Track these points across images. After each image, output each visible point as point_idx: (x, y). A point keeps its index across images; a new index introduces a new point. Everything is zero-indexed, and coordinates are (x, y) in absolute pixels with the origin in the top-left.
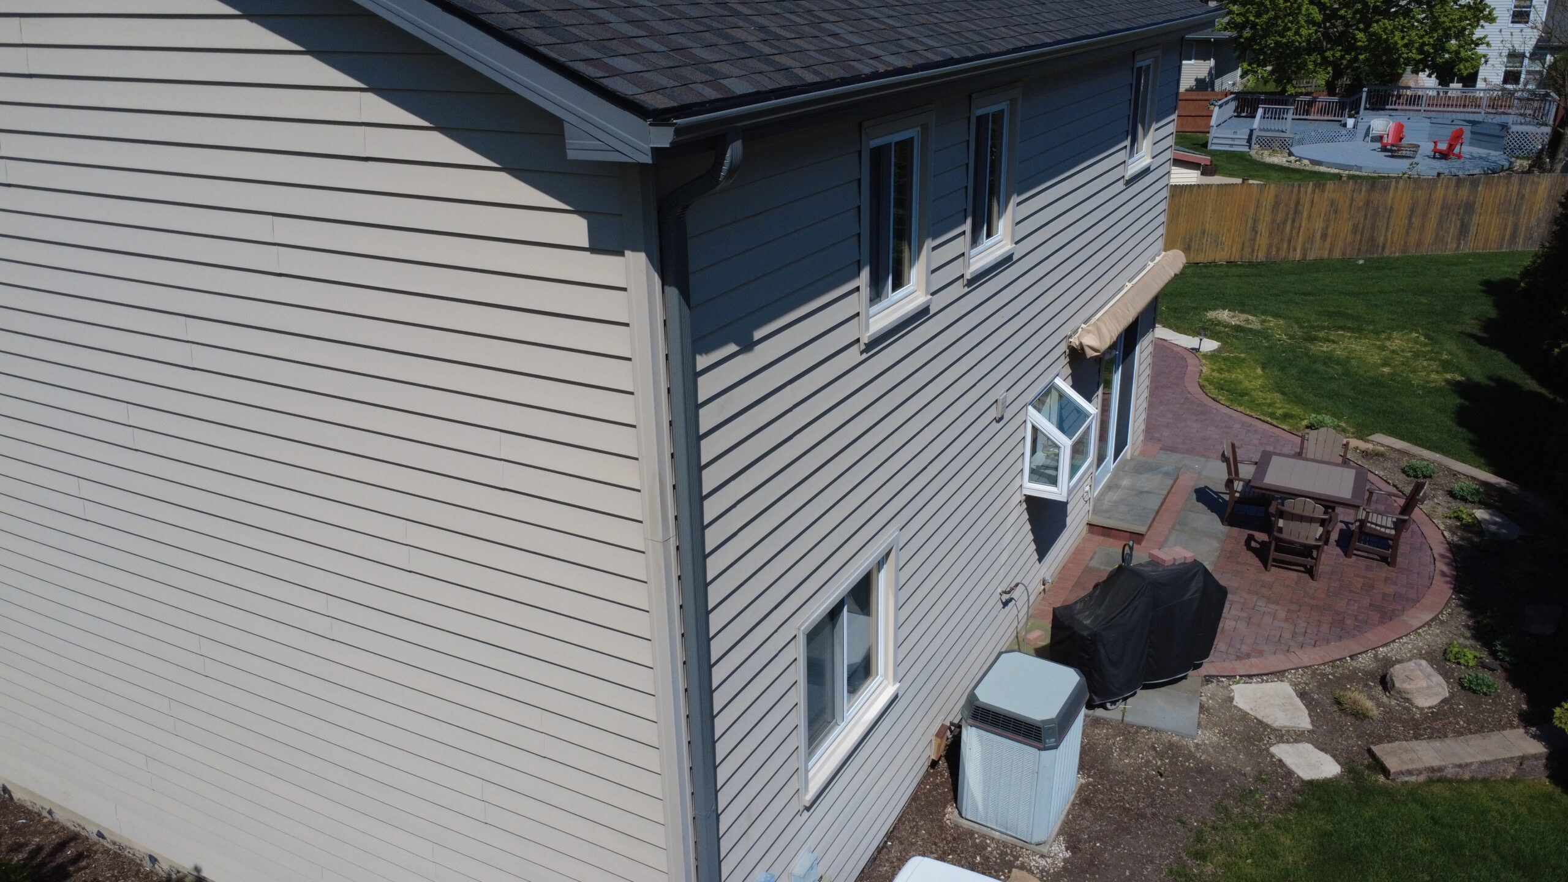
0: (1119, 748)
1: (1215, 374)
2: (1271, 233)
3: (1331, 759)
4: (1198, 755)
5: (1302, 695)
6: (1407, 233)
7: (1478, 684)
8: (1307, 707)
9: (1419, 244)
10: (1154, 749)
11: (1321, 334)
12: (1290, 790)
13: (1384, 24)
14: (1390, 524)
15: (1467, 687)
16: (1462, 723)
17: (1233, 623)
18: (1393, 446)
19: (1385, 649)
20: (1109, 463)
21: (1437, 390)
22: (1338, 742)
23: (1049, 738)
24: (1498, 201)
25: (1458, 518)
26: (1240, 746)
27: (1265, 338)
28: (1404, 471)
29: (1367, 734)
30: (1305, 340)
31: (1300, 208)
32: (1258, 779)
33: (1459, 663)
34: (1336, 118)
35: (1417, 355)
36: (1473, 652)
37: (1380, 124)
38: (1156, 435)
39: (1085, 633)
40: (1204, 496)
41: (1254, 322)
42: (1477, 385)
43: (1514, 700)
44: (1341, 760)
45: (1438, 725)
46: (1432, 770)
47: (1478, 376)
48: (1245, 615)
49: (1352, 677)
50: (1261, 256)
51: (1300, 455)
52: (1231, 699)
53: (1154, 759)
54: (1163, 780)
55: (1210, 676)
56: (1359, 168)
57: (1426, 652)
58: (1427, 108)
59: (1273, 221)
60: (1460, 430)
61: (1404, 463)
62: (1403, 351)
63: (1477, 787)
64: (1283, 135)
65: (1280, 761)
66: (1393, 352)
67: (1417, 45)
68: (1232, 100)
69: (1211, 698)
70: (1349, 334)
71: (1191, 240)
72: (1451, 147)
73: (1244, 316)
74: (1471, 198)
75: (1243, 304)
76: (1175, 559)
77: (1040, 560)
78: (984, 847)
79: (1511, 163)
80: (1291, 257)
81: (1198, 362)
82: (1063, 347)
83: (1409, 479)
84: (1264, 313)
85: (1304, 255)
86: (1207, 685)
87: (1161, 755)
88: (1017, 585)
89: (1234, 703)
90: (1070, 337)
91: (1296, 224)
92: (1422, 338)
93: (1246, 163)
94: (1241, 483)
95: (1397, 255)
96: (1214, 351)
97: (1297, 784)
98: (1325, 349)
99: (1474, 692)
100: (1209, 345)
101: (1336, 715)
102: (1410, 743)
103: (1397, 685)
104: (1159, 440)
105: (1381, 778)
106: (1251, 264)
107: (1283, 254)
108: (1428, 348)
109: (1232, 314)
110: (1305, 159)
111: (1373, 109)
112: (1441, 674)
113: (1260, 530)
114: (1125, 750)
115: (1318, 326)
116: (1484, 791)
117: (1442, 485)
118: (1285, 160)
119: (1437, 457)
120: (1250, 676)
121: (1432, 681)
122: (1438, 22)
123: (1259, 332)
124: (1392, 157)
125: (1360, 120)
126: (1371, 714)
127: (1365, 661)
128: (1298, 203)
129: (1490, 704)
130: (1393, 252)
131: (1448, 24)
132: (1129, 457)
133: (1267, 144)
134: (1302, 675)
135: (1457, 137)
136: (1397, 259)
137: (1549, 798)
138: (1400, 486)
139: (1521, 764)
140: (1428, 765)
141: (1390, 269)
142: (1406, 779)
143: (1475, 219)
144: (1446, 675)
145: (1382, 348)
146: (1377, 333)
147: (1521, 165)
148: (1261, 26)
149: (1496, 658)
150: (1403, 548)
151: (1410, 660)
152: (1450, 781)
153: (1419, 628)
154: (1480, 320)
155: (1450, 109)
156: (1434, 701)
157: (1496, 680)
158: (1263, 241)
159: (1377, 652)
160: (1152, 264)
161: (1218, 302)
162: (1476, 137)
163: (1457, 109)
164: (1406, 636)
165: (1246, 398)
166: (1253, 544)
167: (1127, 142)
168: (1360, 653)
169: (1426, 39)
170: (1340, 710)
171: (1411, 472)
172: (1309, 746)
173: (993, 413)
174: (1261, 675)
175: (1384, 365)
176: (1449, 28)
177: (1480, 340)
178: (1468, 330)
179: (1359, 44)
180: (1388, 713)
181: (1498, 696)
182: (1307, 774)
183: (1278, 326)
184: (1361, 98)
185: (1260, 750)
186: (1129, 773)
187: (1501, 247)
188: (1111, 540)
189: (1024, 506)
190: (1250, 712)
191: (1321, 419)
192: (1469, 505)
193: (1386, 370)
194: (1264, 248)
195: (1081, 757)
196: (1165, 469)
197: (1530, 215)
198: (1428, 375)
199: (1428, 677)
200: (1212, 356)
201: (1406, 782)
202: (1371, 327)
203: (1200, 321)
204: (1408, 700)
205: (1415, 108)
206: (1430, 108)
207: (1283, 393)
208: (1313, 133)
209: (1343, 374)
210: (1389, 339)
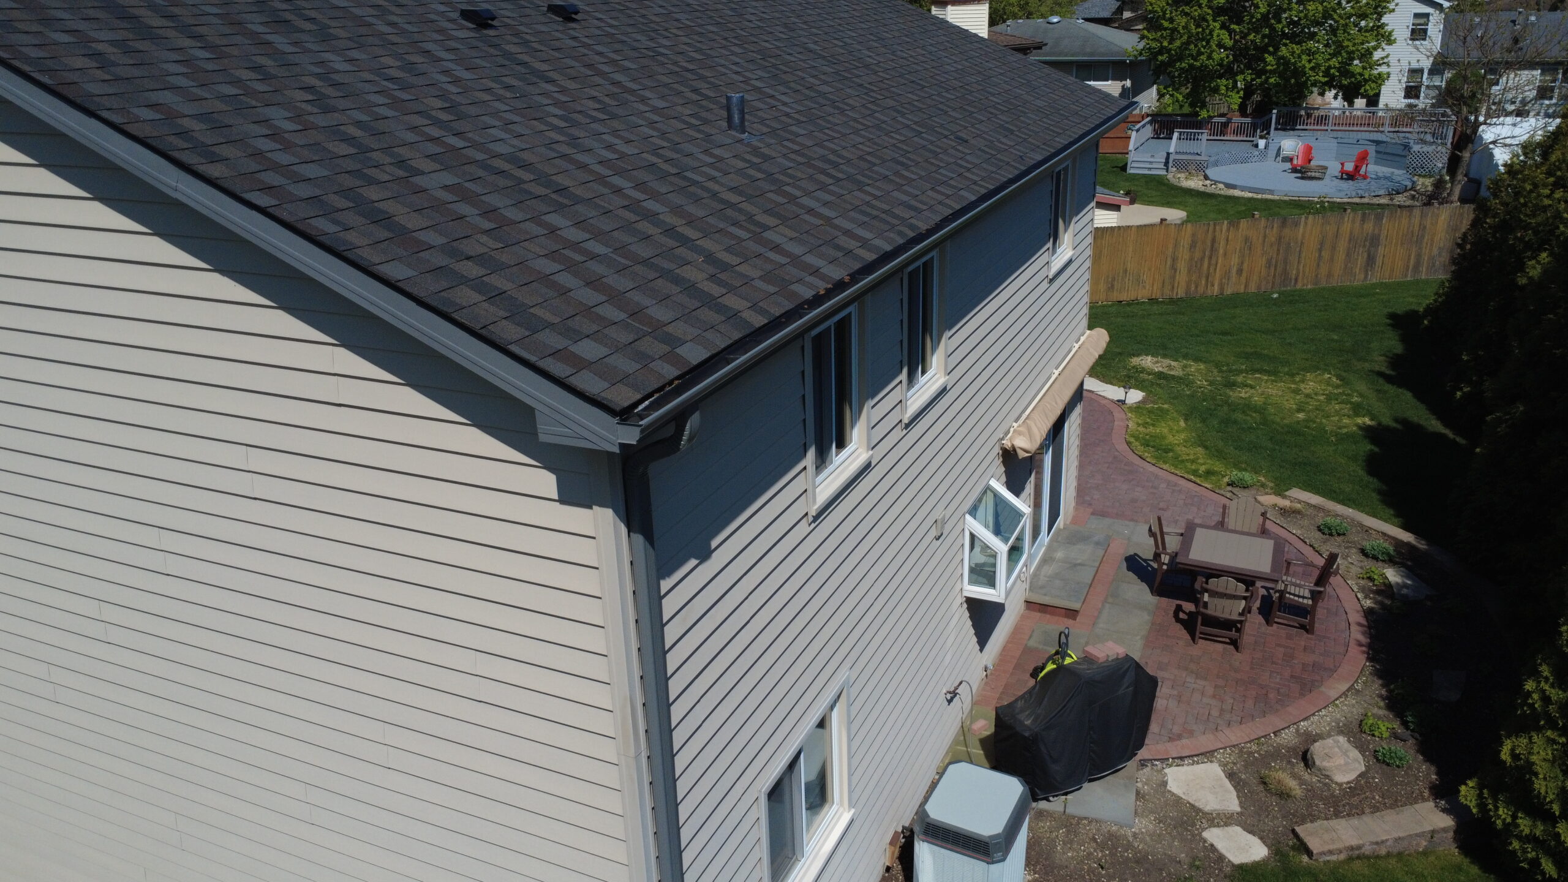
0: (1063, 841)
1: (1141, 429)
2: (1189, 271)
3: (1259, 841)
4: (1136, 845)
5: (1231, 776)
6: (1318, 265)
7: (1391, 758)
8: (1235, 787)
9: (1329, 275)
10: (1095, 840)
11: (1240, 379)
12: (1223, 875)
13: (1293, 48)
14: (1307, 594)
15: (1380, 760)
16: (1377, 797)
17: (1165, 702)
18: (1309, 501)
19: (1306, 723)
20: (1044, 538)
21: (1349, 436)
22: (1265, 823)
23: (996, 852)
24: (1401, 233)
25: (1370, 579)
26: (1175, 833)
27: (1187, 386)
28: (1319, 529)
29: (1291, 814)
30: (1225, 386)
31: (1216, 245)
32: (1192, 865)
33: (1373, 735)
34: (1248, 139)
35: (1330, 398)
36: (1386, 724)
37: (1290, 144)
38: (1087, 498)
39: (1027, 734)
40: (1134, 564)
41: (1175, 367)
42: (1387, 429)
43: (1426, 773)
44: (1269, 842)
45: (1355, 800)
46: (1352, 848)
47: (1387, 421)
48: (1175, 693)
49: (1276, 754)
50: (1181, 293)
51: (1221, 525)
52: (1165, 784)
53: (1095, 851)
54: (1104, 872)
55: (1144, 760)
56: (1271, 192)
57: (1344, 725)
58: (1333, 128)
59: (1191, 259)
60: (1371, 479)
61: (1320, 521)
62: (1316, 394)
63: (1393, 861)
64: (1198, 158)
65: (1212, 845)
66: (1308, 396)
67: (1323, 68)
68: (1149, 122)
69: (1146, 784)
70: (1266, 378)
71: (1114, 279)
72: (1357, 168)
73: (1167, 362)
74: (1376, 232)
75: (1164, 347)
76: (1108, 656)
77: (981, 650)
79: (1414, 183)
80: (1209, 293)
81: (1124, 417)
82: (997, 450)
83: (1324, 537)
84: (1186, 356)
85: (1222, 289)
86: (1142, 769)
87: (1102, 846)
88: (961, 683)
89: (1168, 788)
90: (1003, 439)
91: (1213, 262)
92: (1334, 379)
93: (1164, 188)
94: (1168, 557)
95: (1309, 287)
96: (1139, 402)
97: (1228, 869)
98: (1243, 395)
99: (1388, 764)
100: (1135, 396)
101: (1262, 795)
102: (1330, 821)
103: (1318, 763)
104: (1090, 504)
105: (1305, 858)
106: (1172, 301)
107: (1201, 290)
108: (1340, 391)
109: (1155, 359)
110: (1220, 182)
111: (1284, 130)
112: (1356, 747)
113: (1188, 599)
114: (1068, 843)
115: (1236, 370)
116: (1399, 865)
117: (1354, 542)
118: (1201, 183)
119: (1349, 512)
120: (1182, 758)
121: (1348, 757)
122: (1342, 46)
123: (1181, 378)
124: (1302, 178)
125: (1270, 141)
126: (1294, 793)
127: (1288, 737)
128: (1214, 240)
129: (1403, 776)
130: (1305, 284)
131: (1351, 48)
132: (1062, 526)
133: (1183, 166)
134: (1230, 755)
135: (1362, 158)
136: (1309, 291)
137: (1459, 868)
138: (1316, 546)
139: (1432, 837)
140: (1347, 844)
141: (1303, 303)
142: (1328, 858)
143: (1381, 250)
144: (1361, 748)
145: (1296, 391)
146: (1293, 375)
147: (1423, 184)
148: (1175, 50)
149: (1407, 728)
150: (1320, 612)
151: (1329, 735)
152: (1368, 858)
153: (1337, 699)
154: (1387, 356)
155: (1355, 128)
156: (1351, 776)
157: (1407, 751)
158: (1182, 278)
159: (1298, 726)
160: (1077, 346)
161: (1141, 346)
162: (1379, 156)
163: (1362, 129)
164: (1325, 708)
165: (1171, 454)
166: (1182, 616)
167: (1050, 245)
168: (1283, 729)
169: (1331, 63)
170: (1266, 790)
171: (1326, 531)
172: (1238, 829)
173: (934, 533)
174: (1192, 756)
175: (1299, 410)
176: (1353, 52)
177: (1388, 379)
178: (1377, 368)
179: (1269, 68)
180: (1310, 791)
181: (1410, 767)
182: (1237, 857)
183: (1198, 370)
184: (1271, 118)
185: (1193, 835)
186: (1072, 867)
187: (1406, 276)
188: (1048, 616)
189: (965, 606)
190: (1183, 797)
191: (1241, 476)
192: (1380, 564)
193: (1301, 416)
194: (1183, 284)
195: (1027, 853)
196: (1096, 539)
197: (1432, 245)
198: (1340, 421)
199: (1345, 753)
200: (1138, 408)
201: (1328, 861)
202: (1286, 369)
203: (1125, 368)
204: (1327, 777)
205: (1323, 127)
206: (1337, 128)
207: (1206, 448)
208: (1227, 155)
209: (1261, 423)
210: (1303, 381)
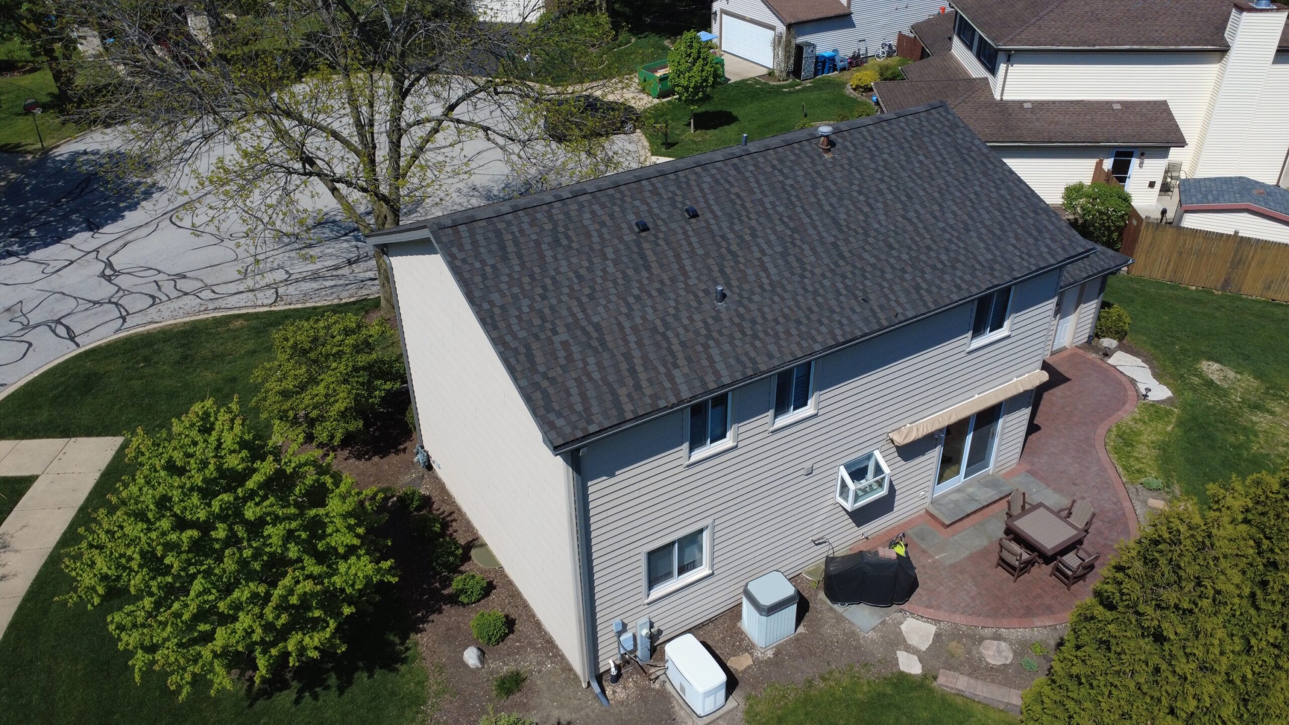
3: (921, 667)
4: (861, 641)
5: (937, 635)
7: (1026, 665)
8: (933, 640)
10: (845, 631)
12: (889, 672)
19: (1002, 631)
20: (959, 479)
22: (931, 662)
26: (884, 645)
29: (945, 664)
32: (879, 661)
33: (1033, 651)
36: (1045, 649)
38: (1036, 459)
41: (1229, 379)
44: (925, 669)
45: (988, 673)
52: (901, 623)
53: (841, 635)
54: (836, 645)
55: (901, 609)
57: (1018, 640)
65: (897, 658)
69: (892, 619)
71: (1272, 282)
73: (1229, 372)
77: (858, 526)
78: (743, 640)
81: (1131, 409)
82: (882, 437)
86: (897, 613)
87: (845, 634)
88: (825, 542)
89: (901, 626)
90: (890, 433)
96: (1159, 401)
97: (895, 671)
100: (1162, 395)
101: (942, 650)
102: (961, 675)
104: (1033, 465)
105: (931, 683)
109: (1221, 368)
112: (1014, 654)
120: (922, 617)
121: (1006, 655)
126: (957, 655)
127: (986, 633)
129: (1026, 676)
132: (991, 473)
134: (947, 626)
139: (1006, 706)
153: (1035, 627)
156: (997, 663)
159: (997, 631)
164: (1023, 628)
168: (987, 628)
172: (916, 658)
173: (800, 473)
174: (928, 618)
180: (970, 659)
181: (1035, 674)
182: (904, 668)
183: (1248, 386)
185: (892, 650)
186: (825, 636)
188: (933, 521)
190: (904, 633)
191: (1150, 482)
196: (1004, 488)
199: (999, 651)
200: (1151, 405)
201: (944, 690)
207: (1164, 451)
